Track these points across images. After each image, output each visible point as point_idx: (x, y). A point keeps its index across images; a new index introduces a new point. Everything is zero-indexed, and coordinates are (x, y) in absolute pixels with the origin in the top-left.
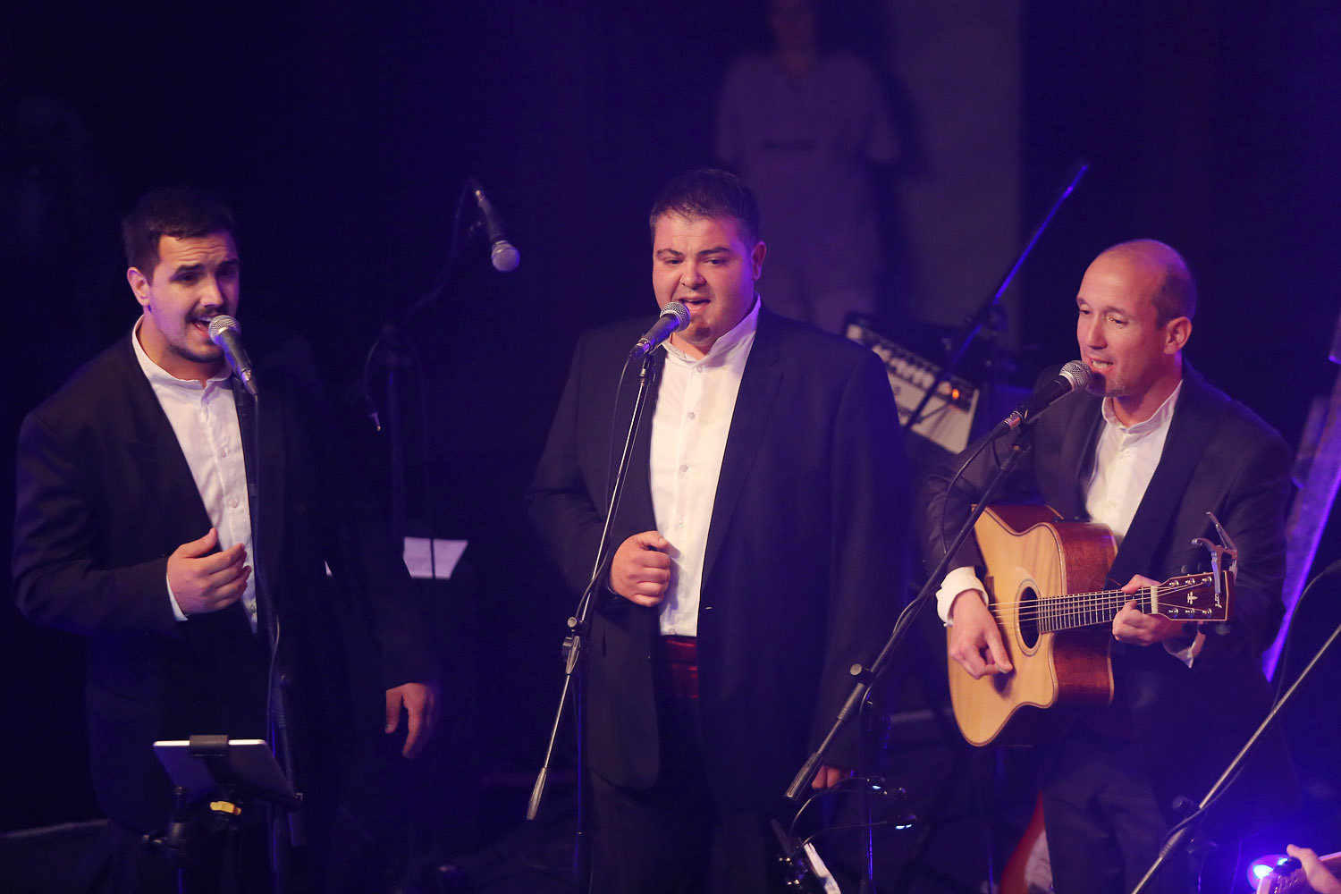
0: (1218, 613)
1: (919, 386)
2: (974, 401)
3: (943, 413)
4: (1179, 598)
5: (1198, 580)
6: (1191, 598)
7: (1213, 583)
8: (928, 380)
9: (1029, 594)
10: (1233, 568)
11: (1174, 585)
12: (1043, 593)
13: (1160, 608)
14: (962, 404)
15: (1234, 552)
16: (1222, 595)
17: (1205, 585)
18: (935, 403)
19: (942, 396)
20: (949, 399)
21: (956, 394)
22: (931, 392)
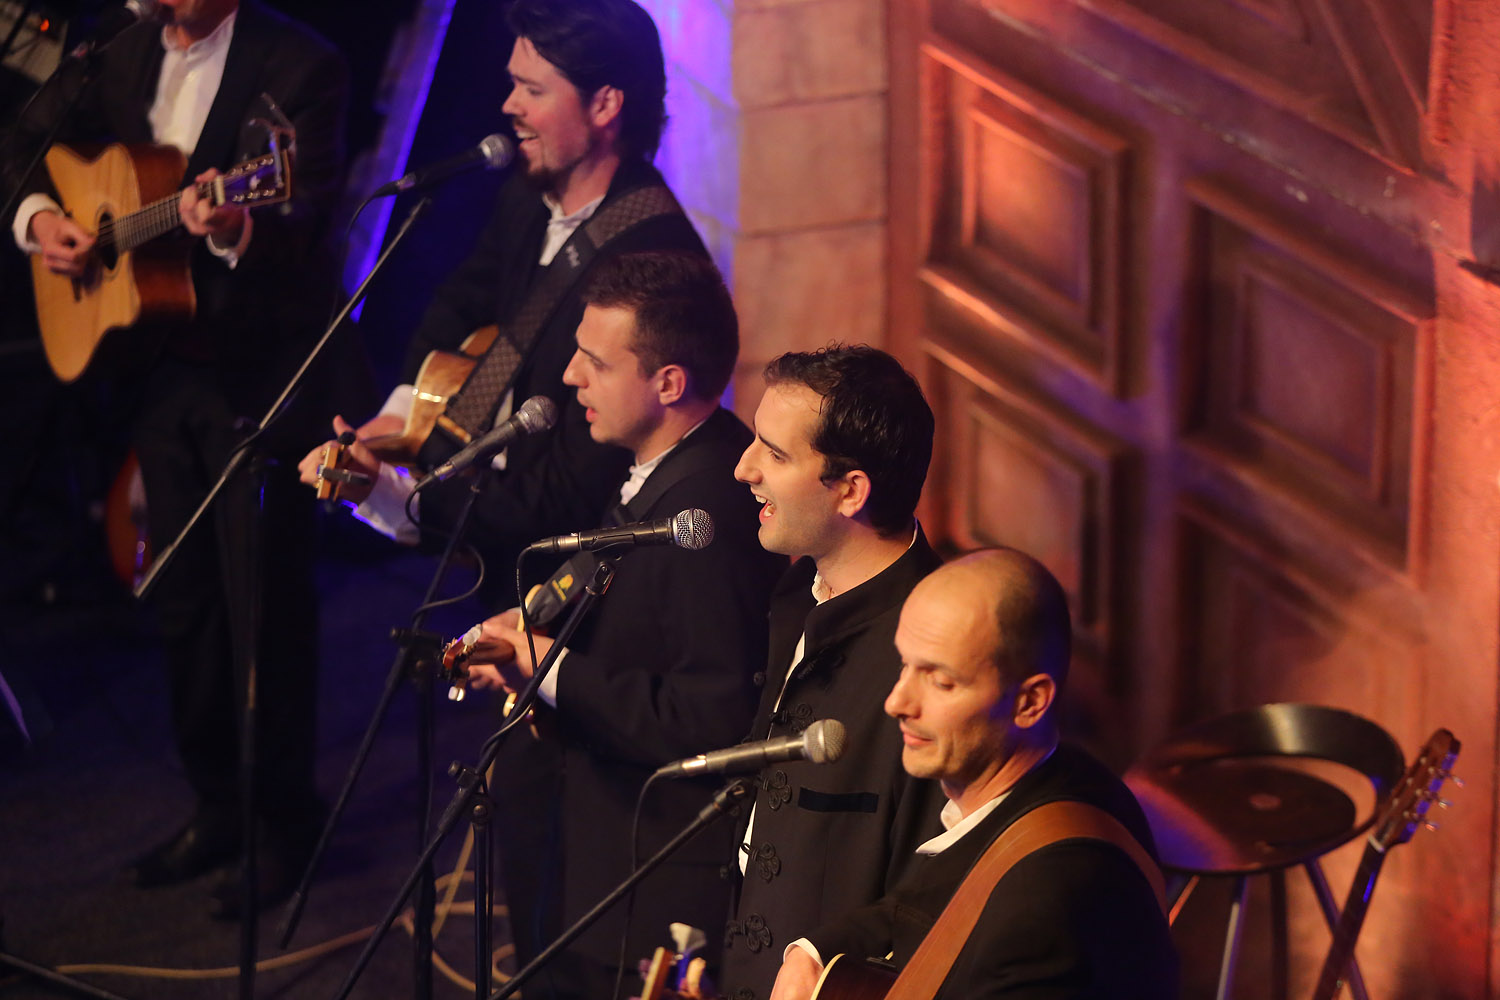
0: (280, 192)
1: (9, 17)
2: (64, 31)
3: (33, 46)
4: (242, 185)
5: (259, 163)
6: (254, 182)
7: (273, 165)
8: (18, 12)
9: (106, 217)
10: (292, 147)
11: (237, 173)
12: (119, 213)
13: (228, 198)
14: (51, 36)
15: (291, 132)
16: (283, 174)
17: (267, 166)
18: (23, 36)
19: (30, 28)
20: (38, 32)
21: (46, 26)
22: (19, 25)
